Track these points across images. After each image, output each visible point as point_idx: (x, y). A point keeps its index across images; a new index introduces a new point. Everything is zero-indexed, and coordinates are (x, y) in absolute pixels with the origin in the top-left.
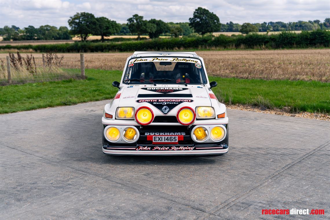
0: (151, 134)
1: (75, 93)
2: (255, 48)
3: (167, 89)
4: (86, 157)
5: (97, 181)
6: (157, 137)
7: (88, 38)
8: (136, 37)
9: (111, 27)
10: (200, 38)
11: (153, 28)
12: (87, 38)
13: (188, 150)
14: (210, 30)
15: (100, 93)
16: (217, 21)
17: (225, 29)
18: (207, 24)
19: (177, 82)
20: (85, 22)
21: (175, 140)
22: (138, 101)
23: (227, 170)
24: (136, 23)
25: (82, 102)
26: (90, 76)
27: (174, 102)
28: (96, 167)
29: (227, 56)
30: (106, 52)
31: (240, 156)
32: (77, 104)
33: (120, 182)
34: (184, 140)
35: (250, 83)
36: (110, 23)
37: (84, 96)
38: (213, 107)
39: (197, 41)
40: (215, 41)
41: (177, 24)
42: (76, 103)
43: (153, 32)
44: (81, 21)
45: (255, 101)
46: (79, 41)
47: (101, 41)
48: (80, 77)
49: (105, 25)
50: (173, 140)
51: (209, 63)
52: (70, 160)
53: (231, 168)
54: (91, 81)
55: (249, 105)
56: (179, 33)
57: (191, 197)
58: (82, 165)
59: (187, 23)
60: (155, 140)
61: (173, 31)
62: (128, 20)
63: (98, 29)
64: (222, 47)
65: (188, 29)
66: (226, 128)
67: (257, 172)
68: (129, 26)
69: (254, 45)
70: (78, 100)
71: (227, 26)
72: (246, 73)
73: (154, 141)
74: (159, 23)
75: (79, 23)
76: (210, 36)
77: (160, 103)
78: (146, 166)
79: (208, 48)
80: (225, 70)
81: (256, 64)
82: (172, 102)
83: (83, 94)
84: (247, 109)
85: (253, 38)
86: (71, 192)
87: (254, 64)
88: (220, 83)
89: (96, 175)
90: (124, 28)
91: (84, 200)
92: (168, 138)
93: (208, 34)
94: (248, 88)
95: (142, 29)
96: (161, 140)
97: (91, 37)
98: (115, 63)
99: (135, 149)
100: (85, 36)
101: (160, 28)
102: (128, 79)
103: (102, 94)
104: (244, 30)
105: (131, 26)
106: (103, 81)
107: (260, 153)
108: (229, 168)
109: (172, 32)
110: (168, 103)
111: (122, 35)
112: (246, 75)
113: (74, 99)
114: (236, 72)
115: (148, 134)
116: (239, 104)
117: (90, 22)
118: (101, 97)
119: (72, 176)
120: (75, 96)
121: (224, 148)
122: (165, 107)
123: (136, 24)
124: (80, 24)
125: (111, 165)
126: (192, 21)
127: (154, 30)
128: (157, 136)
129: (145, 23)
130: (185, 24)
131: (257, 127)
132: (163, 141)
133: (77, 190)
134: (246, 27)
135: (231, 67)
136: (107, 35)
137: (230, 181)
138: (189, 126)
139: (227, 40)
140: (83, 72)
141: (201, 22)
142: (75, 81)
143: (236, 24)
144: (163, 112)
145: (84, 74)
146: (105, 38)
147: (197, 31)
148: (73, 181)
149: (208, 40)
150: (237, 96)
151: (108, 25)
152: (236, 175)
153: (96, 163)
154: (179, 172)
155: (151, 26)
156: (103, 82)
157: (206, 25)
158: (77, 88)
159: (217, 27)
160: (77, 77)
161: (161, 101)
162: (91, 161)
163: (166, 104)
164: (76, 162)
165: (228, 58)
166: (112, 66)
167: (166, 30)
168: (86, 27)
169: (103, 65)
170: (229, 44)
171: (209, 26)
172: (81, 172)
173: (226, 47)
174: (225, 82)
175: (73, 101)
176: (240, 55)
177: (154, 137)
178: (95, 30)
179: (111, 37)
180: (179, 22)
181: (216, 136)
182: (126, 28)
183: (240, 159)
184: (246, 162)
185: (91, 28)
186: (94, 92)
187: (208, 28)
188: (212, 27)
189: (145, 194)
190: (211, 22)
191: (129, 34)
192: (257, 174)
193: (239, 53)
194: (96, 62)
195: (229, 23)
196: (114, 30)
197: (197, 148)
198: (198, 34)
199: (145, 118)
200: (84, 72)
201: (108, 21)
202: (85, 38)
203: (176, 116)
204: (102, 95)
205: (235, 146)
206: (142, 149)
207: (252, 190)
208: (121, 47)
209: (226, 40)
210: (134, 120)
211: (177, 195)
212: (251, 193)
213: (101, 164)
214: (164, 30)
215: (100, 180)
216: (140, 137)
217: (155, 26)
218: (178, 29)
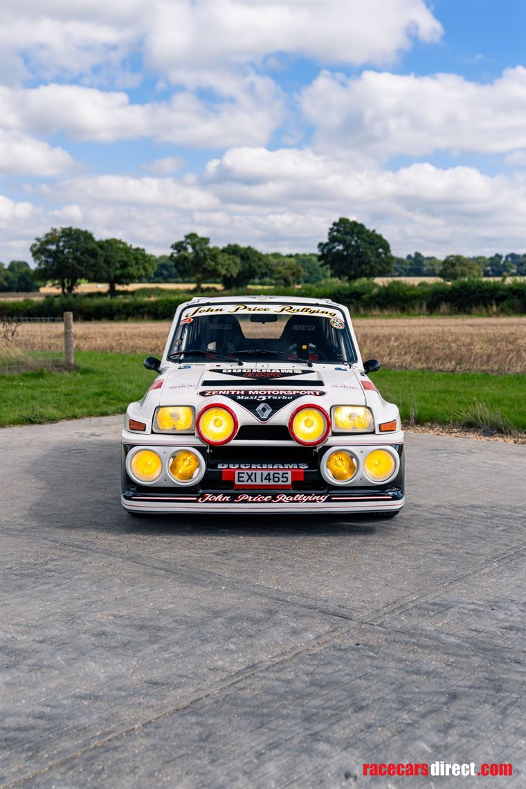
0: (231, 466)
1: (53, 398)
2: (474, 312)
3: (266, 372)
4: (83, 521)
5: (111, 564)
6: (245, 474)
7: (77, 288)
8: (192, 286)
9: (134, 262)
10: (345, 289)
11: (233, 265)
12: (74, 287)
13: (315, 501)
14: (368, 272)
15: (112, 399)
16: (384, 249)
17: (402, 268)
18: (360, 257)
19: (289, 359)
20: (71, 250)
21: (285, 479)
22: (203, 394)
23: (402, 545)
24: (191, 253)
25: (69, 418)
26: (84, 365)
27: (283, 395)
28: (106, 539)
29: (407, 329)
30: (119, 320)
31: (430, 521)
32: (57, 422)
33: (162, 566)
34: (305, 480)
35: (458, 381)
36: (129, 254)
37: (73, 406)
38: (369, 408)
39: (338, 295)
40: (378, 295)
41: (290, 256)
42: (54, 420)
43: (231, 276)
44: (61, 248)
45: (470, 416)
46: (57, 296)
47: (109, 296)
48: (62, 366)
49: (118, 258)
50: (281, 479)
51: (365, 342)
52: (47, 526)
53: (410, 542)
54: (89, 376)
55: (454, 426)
56: (294, 278)
57: (321, 594)
58: (77, 536)
59: (314, 255)
60: (241, 479)
61: (280, 273)
62: (172, 247)
63: (102, 268)
64: (396, 310)
65: (314, 269)
66: (400, 456)
67: (468, 549)
68: (174, 260)
69: (473, 305)
70: (60, 413)
71: (408, 262)
72: (450, 361)
73: (239, 481)
74: (246, 253)
75: (56, 252)
76: (368, 285)
77: (252, 398)
78: (221, 538)
79: (362, 311)
80: (401, 355)
81: (475, 343)
82: (279, 395)
83: (71, 401)
84: (450, 433)
85: (470, 289)
86: (54, 584)
87: (471, 344)
88: (390, 381)
89: (107, 553)
90: (163, 266)
91: (84, 597)
92: (269, 474)
93: (364, 280)
94: (453, 391)
95: (205, 269)
96: (254, 480)
97: (84, 287)
98: (143, 342)
99: (195, 499)
100: (70, 282)
101: (250, 266)
102: (180, 352)
103: (115, 402)
104: (448, 271)
105: (180, 261)
106: (117, 375)
107: (476, 516)
108: (407, 542)
109: (277, 276)
110: (270, 397)
111: (158, 282)
112: (449, 364)
113: (51, 411)
114: (428, 358)
115: (226, 466)
116: (432, 423)
117: (83, 250)
118: (113, 408)
119: (55, 555)
120: (54, 405)
121: (395, 498)
122: (262, 405)
123: (193, 255)
124: (59, 255)
125: (141, 536)
126: (325, 251)
127: (235, 271)
128: (246, 472)
129: (214, 254)
130: (309, 258)
131: (471, 468)
132: (259, 482)
133: (67, 581)
134: (453, 265)
135: (416, 350)
136: (124, 280)
137: (406, 565)
138: (315, 448)
139: (408, 293)
140: (70, 356)
141: (345, 253)
142: (51, 375)
143: (429, 258)
144: (258, 416)
145: (72, 361)
146: (118, 287)
147: (337, 274)
148: (58, 565)
149: (363, 294)
150: (428, 406)
151: (125, 259)
152: (422, 554)
153: (107, 532)
154: (294, 550)
155: (227, 262)
156: (116, 378)
157: (357, 260)
158: (57, 389)
159: (384, 265)
160: (57, 366)
161: (254, 393)
162: (96, 529)
163: (264, 399)
164: (62, 531)
165: (411, 331)
166: (136, 347)
167: (264, 271)
168: (74, 262)
169: (114, 345)
170: (413, 302)
171: (366, 261)
172: (75, 549)
173: (406, 308)
174: (401, 378)
175: (48, 416)
176: (438, 327)
177: (239, 473)
178: (95, 269)
179: (132, 287)
180: (294, 253)
181: (377, 470)
182: (167, 265)
183: (431, 526)
184: (444, 532)
185: (85, 265)
186: (96, 397)
187: (364, 267)
188: (374, 264)
189: (218, 587)
190: (370, 254)
191: (175, 280)
192: (467, 553)
193: (435, 323)
194: (98, 339)
195: (413, 256)
196: (138, 269)
197: (333, 498)
198: (339, 282)
199: (217, 429)
200: (72, 356)
201: (127, 250)
202: (70, 289)
203: (288, 426)
204: (116, 404)
205: (422, 502)
206: (210, 499)
207: (454, 581)
208: (157, 309)
209: (405, 295)
210: (193, 434)
211: (290, 589)
212: (452, 586)
213: (118, 534)
214: (258, 270)
215: (118, 562)
216: (207, 473)
217: (238, 260)
218: (292, 269)
